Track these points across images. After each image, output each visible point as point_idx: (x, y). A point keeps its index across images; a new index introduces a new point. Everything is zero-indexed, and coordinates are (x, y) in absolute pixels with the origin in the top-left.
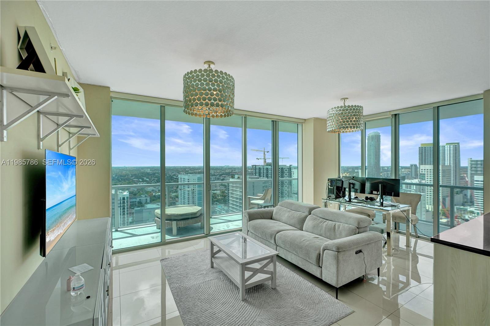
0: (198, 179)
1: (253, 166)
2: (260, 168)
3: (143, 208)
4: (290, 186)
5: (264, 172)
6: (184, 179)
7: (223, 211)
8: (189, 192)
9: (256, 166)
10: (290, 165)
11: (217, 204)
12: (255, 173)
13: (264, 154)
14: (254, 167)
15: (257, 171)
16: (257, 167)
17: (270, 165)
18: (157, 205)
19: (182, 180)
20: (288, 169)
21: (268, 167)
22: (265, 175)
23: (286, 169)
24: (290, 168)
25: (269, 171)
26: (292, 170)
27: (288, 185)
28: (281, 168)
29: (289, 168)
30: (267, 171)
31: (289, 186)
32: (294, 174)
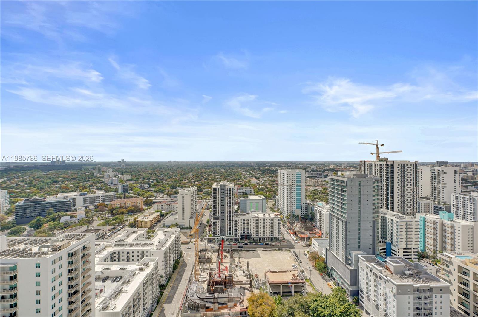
0: (297, 175)
1: (361, 161)
2: (370, 164)
3: (246, 198)
4: (415, 188)
5: (377, 169)
6: (283, 174)
7: (323, 210)
8: (288, 187)
9: (365, 161)
10: (416, 161)
11: (317, 201)
12: (363, 169)
13: (377, 147)
14: (363, 163)
15: (367, 168)
16: (366, 163)
17: (384, 161)
18: (259, 197)
19: (282, 174)
20: (412, 167)
21: (381, 163)
22: (377, 173)
23: (409, 166)
24: (416, 165)
25: (383, 167)
26: (418, 168)
27: (412, 186)
28: (401, 165)
29: (413, 165)
30: (380, 167)
31: (413, 188)
32: (422, 172)
